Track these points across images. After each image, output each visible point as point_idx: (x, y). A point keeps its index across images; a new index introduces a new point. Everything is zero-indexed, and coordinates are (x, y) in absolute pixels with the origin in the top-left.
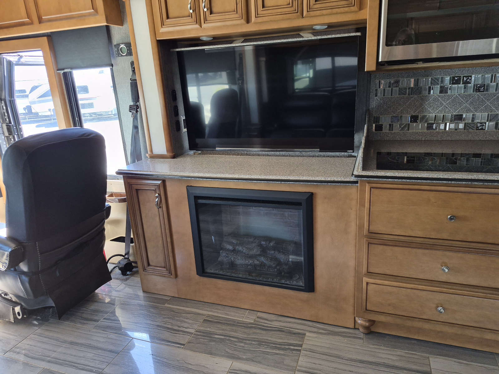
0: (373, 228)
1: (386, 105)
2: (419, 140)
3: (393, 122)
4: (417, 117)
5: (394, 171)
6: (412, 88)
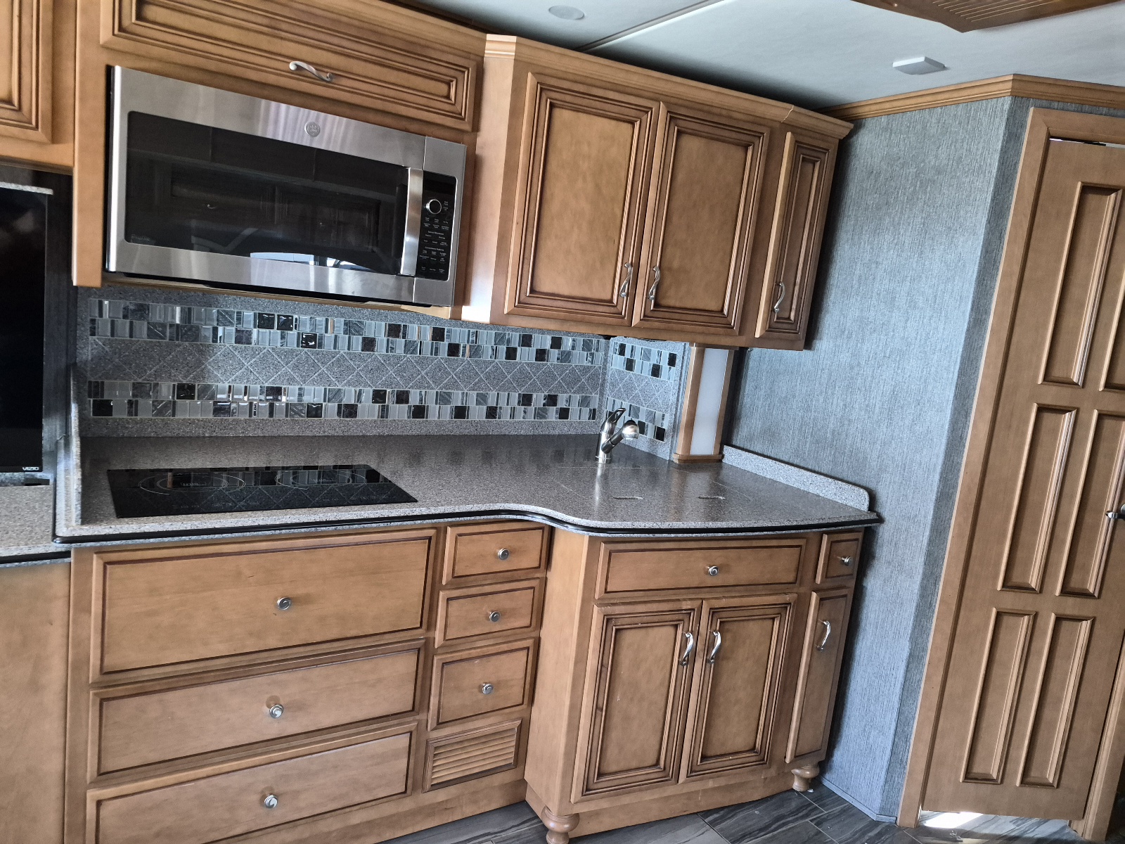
0: (113, 661)
1: (119, 357)
2: (198, 437)
3: (137, 396)
4: (192, 388)
5: (161, 518)
6: (178, 325)
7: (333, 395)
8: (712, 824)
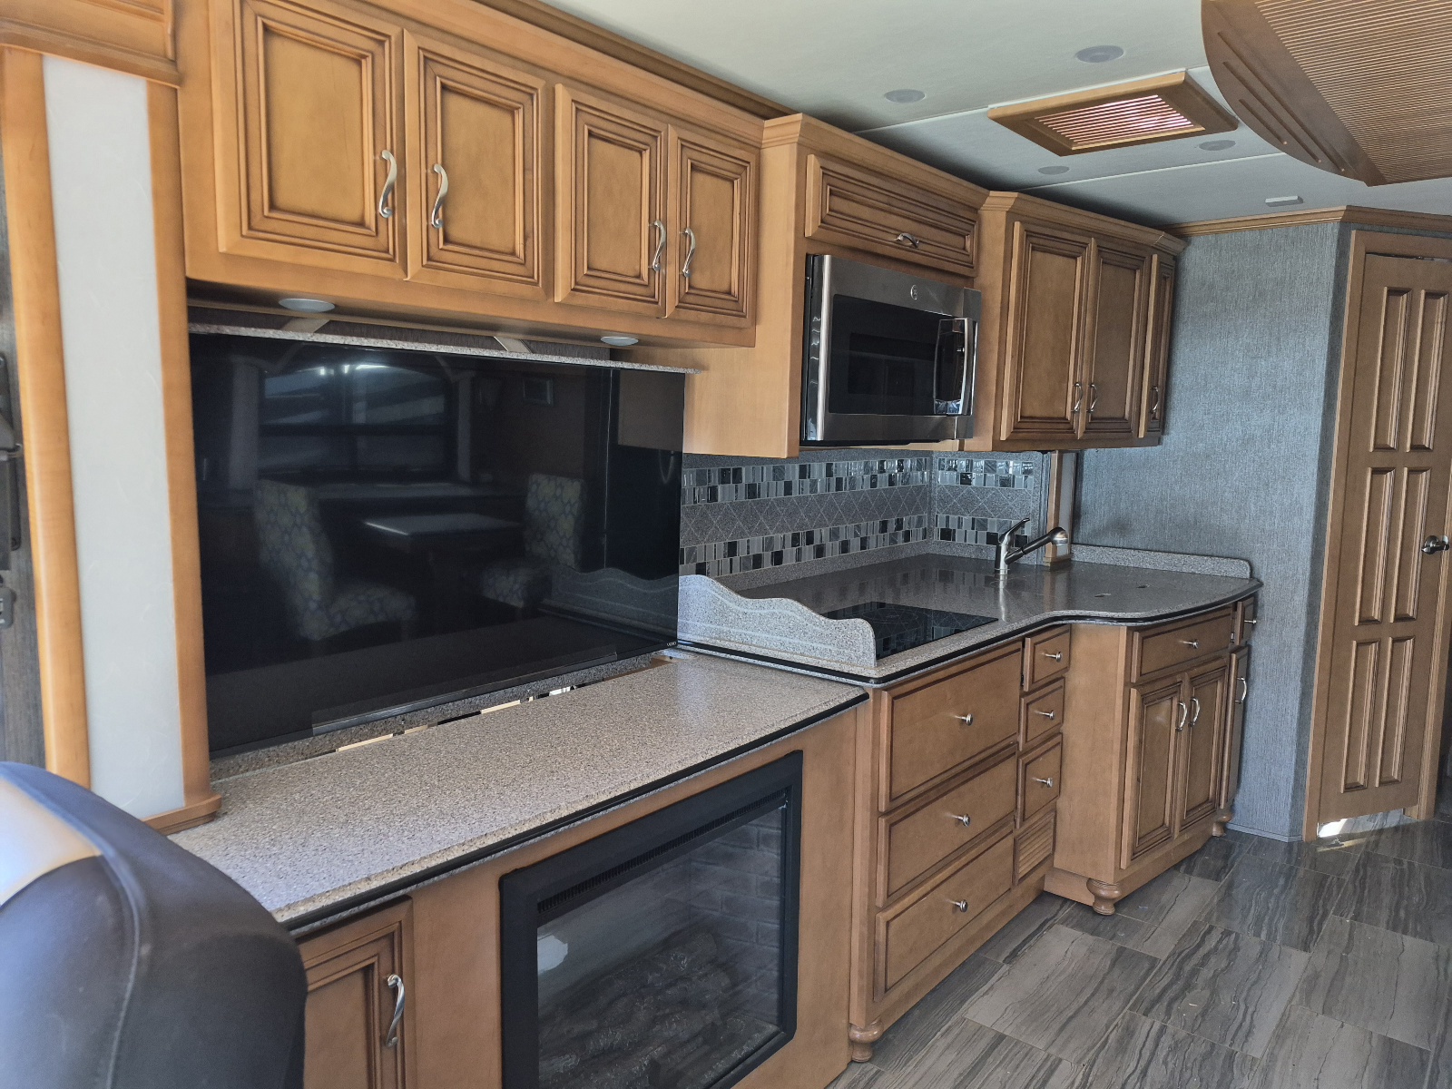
0: (896, 788)
7: (769, 543)
8: (1189, 871)
